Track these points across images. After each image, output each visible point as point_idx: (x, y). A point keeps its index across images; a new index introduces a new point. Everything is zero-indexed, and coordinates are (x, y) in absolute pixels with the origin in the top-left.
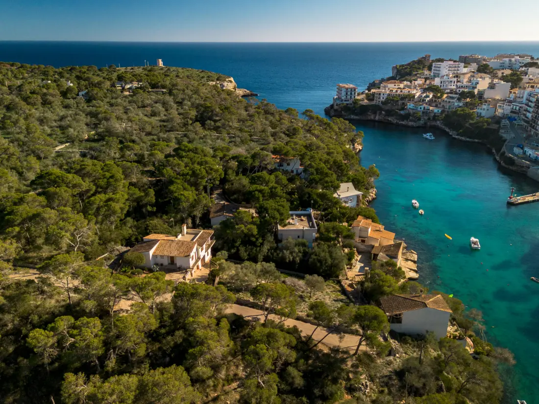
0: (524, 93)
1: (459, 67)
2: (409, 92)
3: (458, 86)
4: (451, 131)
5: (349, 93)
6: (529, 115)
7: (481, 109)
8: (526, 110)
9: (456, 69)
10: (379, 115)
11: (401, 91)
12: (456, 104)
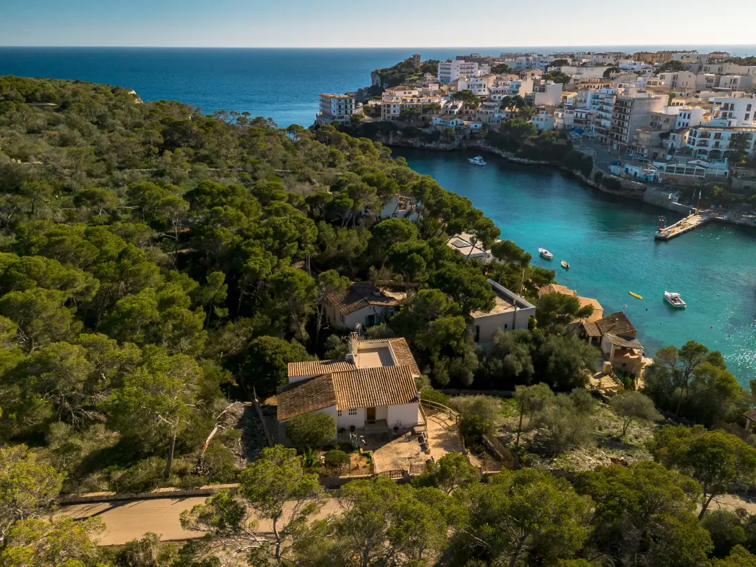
0: (586, 95)
1: (472, 68)
2: (430, 101)
3: (492, 91)
4: (503, 152)
5: (343, 107)
6: (607, 123)
7: (538, 119)
8: (600, 117)
9: (470, 70)
10: (394, 137)
11: (419, 101)
12: (496, 115)
